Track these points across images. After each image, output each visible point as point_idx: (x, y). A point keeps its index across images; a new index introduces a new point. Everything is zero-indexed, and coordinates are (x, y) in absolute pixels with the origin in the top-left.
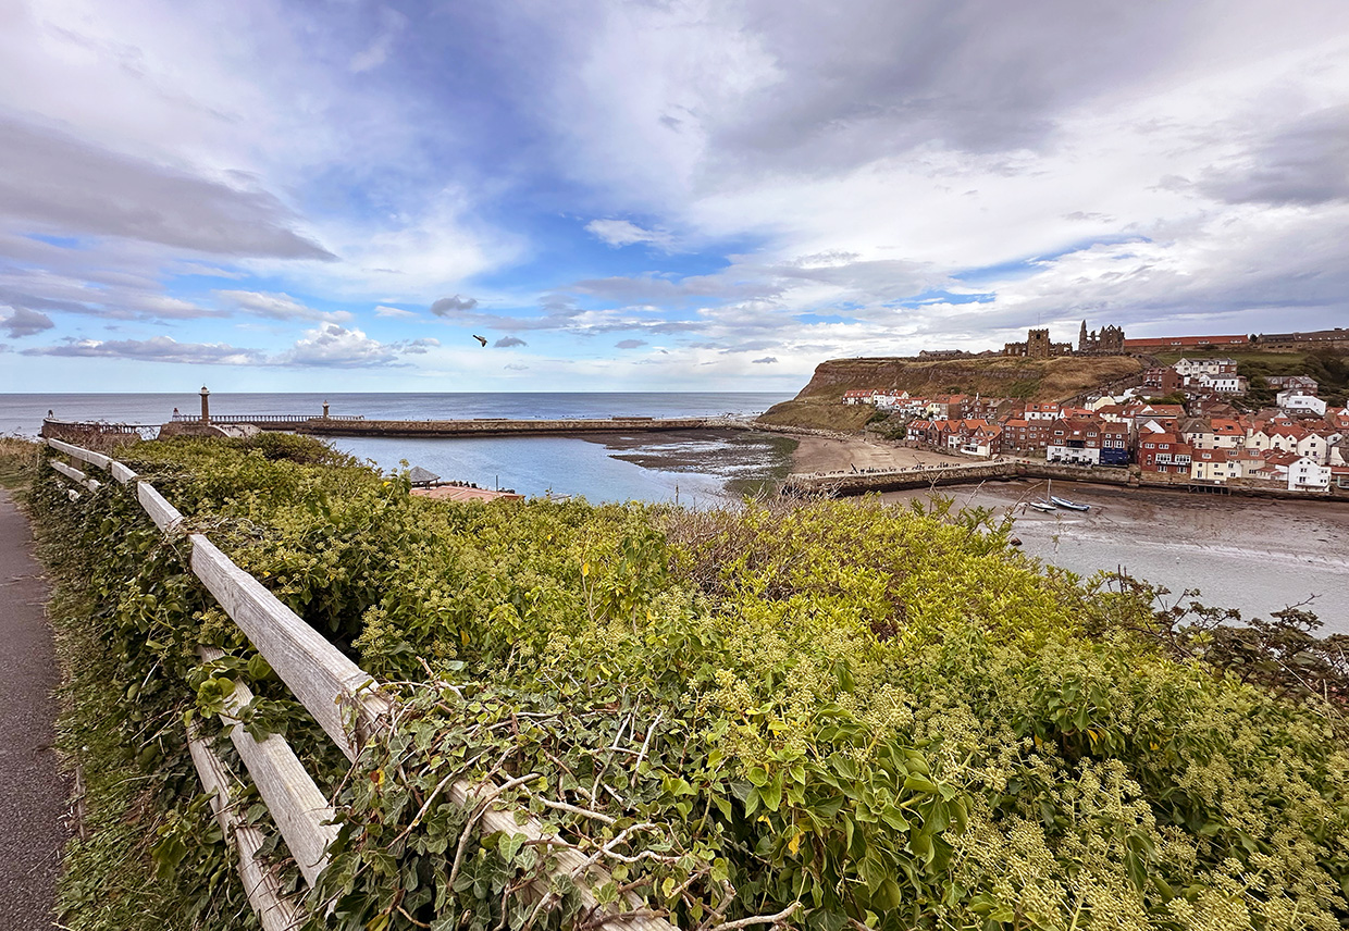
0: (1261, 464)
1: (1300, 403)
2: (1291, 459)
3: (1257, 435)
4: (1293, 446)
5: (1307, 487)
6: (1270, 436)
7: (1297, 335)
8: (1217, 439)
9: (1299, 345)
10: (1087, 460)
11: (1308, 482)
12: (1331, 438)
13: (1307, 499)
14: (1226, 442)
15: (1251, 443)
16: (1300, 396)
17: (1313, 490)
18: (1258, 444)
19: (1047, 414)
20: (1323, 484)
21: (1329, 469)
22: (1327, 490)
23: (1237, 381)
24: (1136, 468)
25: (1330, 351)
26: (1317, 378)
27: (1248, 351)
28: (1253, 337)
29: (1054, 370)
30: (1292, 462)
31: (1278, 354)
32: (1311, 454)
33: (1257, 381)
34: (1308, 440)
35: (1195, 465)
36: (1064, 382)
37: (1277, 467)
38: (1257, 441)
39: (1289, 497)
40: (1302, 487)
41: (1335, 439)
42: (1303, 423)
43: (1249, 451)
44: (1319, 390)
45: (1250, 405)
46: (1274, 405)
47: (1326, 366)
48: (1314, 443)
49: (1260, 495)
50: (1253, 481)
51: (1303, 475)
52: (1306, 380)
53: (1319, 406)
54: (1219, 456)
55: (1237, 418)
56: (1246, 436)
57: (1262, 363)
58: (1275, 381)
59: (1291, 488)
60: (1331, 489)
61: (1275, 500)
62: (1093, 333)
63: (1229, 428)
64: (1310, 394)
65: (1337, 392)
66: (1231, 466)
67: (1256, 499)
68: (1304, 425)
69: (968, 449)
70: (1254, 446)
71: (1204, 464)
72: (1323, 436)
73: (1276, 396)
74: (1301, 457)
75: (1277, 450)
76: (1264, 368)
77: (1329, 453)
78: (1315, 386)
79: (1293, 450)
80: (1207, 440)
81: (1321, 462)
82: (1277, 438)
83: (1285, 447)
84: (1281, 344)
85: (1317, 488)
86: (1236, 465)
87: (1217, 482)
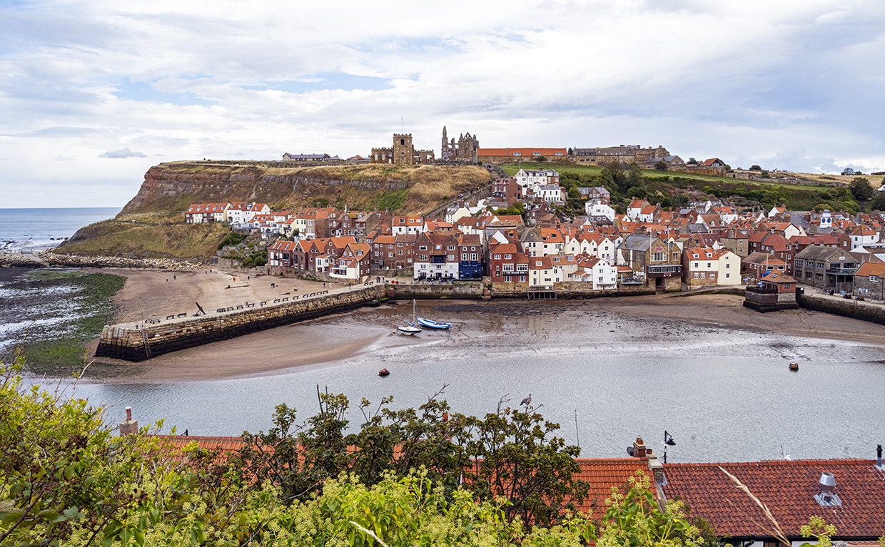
0: (575, 268)
1: (599, 211)
2: (593, 261)
3: (572, 241)
4: (595, 250)
5: (604, 286)
6: (580, 241)
7: (598, 149)
8: (546, 247)
9: (599, 159)
10: (449, 275)
11: (604, 282)
12: (616, 241)
13: (604, 296)
14: (552, 249)
15: (568, 251)
16: (599, 205)
17: (607, 288)
18: (573, 249)
19: (412, 228)
20: (614, 282)
21: (616, 268)
22: (616, 287)
23: (559, 191)
24: (487, 280)
25: (615, 165)
26: (609, 188)
27: (567, 163)
28: (570, 150)
29: (418, 180)
30: (594, 265)
31: (586, 167)
32: (606, 256)
33: (572, 192)
34: (603, 244)
35: (531, 272)
36: (427, 192)
37: (586, 269)
38: (574, 247)
39: (593, 296)
40: (601, 285)
41: (619, 242)
42: (603, 229)
43: (567, 257)
44: (611, 199)
45: (569, 214)
46: (583, 213)
47: (615, 178)
48: (608, 247)
49: (576, 296)
50: (571, 284)
51: (601, 275)
52: (603, 191)
53: (609, 213)
54: (548, 262)
55: (558, 227)
56: (565, 242)
57: (577, 175)
58: (584, 191)
59: (595, 288)
60: (618, 286)
61: (585, 300)
62: (453, 140)
63: (554, 235)
64: (605, 203)
65: (621, 201)
66: (556, 271)
67: (573, 300)
68: (601, 231)
69: (337, 272)
70: (571, 252)
71: (538, 271)
72: (612, 240)
73: (585, 205)
74: (599, 259)
75: (585, 254)
76: (577, 179)
77: (616, 255)
78: (608, 196)
79: (595, 254)
80: (539, 249)
81: (612, 263)
82: (585, 243)
83: (590, 252)
84: (588, 158)
85: (610, 285)
86: (559, 270)
87: (547, 288)
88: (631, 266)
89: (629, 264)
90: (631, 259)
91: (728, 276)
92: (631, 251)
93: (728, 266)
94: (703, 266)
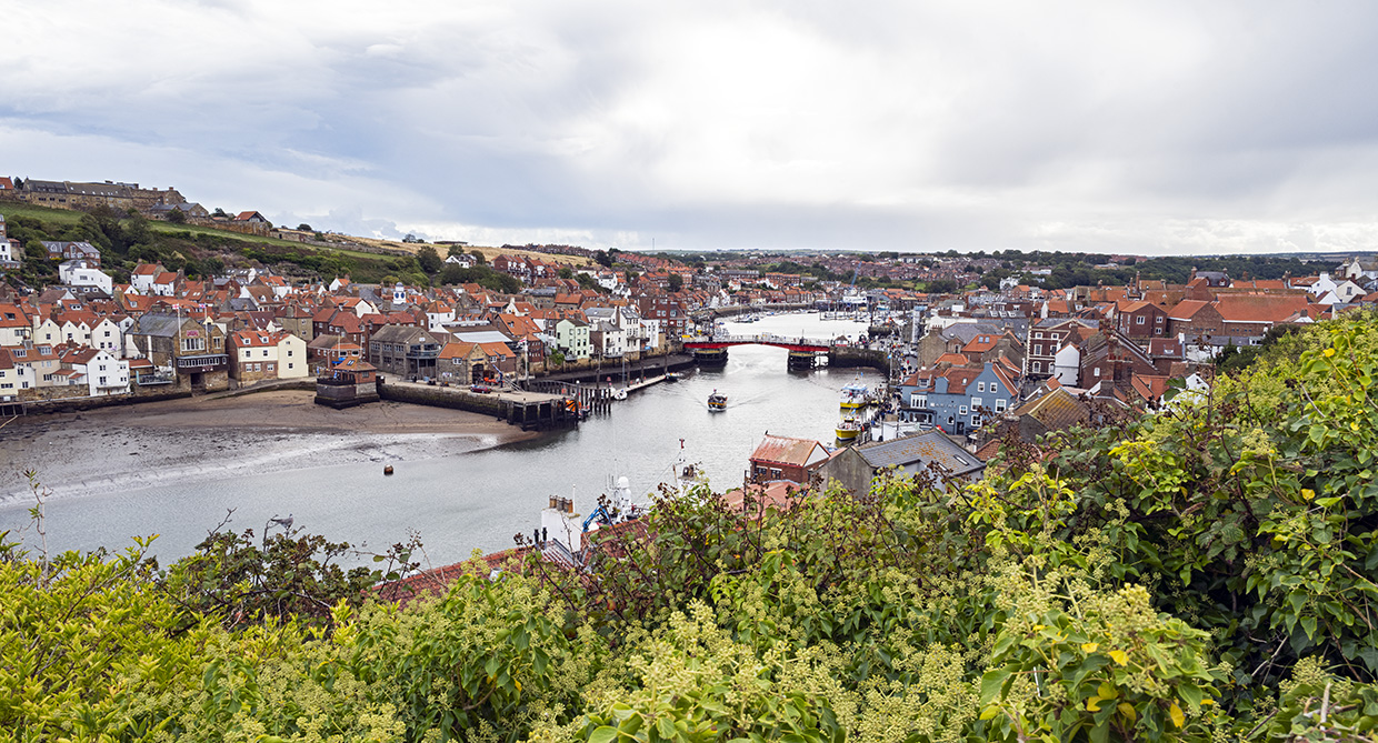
0: (55, 365)
1: (85, 278)
2: (87, 354)
3: (46, 324)
4: (87, 336)
5: (109, 389)
6: (60, 324)
7: (70, 185)
9: (72, 199)
11: (109, 383)
12: (123, 323)
13: (111, 406)
14: (9, 337)
15: (40, 338)
16: (83, 270)
17: (114, 393)
18: (48, 337)
20: (125, 383)
21: (126, 363)
22: (128, 390)
23: (8, 246)
25: (104, 210)
26: (98, 245)
27: (19, 204)
28: (18, 181)
30: (89, 359)
31: (50, 209)
32: (106, 345)
33: (33, 248)
34: (101, 328)
37: (75, 367)
38: (47, 333)
39: (92, 405)
40: (104, 389)
41: (127, 325)
42: (93, 306)
43: (39, 348)
44: (103, 261)
45: (31, 282)
46: (57, 281)
47: (105, 230)
48: (107, 333)
49: (62, 408)
50: (51, 390)
51: (103, 374)
52: (87, 247)
53: (104, 282)
55: (17, 301)
56: (32, 326)
57: (38, 222)
58: (54, 247)
59: (93, 394)
60: (132, 388)
61: (78, 413)
63: (10, 315)
64: (94, 267)
65: (120, 264)
66: (21, 372)
67: (56, 415)
68: (95, 309)
70: (45, 341)
72: (116, 321)
73: (58, 268)
74: (98, 351)
75: (71, 343)
76: (39, 228)
77: (123, 344)
78: (98, 257)
79: (88, 342)
81: (118, 355)
82: (69, 327)
83: (79, 338)
84: (53, 196)
85: (118, 388)
86: (27, 370)
87: (8, 398)
88: (150, 358)
89: (147, 356)
90: (150, 349)
91: (291, 366)
92: (149, 338)
93: (290, 353)
94: (257, 354)
